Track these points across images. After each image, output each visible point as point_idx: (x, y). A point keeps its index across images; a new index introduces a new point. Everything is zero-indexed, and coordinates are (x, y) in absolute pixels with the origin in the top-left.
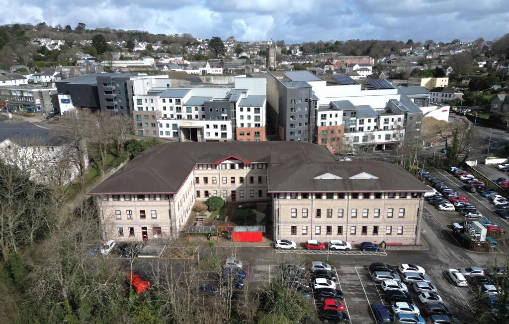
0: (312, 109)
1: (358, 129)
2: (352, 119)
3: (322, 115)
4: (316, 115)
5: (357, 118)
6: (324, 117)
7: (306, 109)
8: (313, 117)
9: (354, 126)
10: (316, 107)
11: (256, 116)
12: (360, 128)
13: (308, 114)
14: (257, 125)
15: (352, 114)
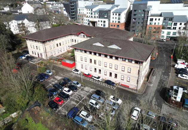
0: (146, 15)
1: (172, 28)
2: (169, 22)
3: (151, 19)
4: (147, 19)
5: (173, 22)
6: (152, 20)
7: (143, 15)
8: (145, 19)
9: (170, 26)
10: (148, 14)
11: (118, 18)
12: (174, 28)
13: (143, 18)
14: (119, 22)
15: (170, 19)
